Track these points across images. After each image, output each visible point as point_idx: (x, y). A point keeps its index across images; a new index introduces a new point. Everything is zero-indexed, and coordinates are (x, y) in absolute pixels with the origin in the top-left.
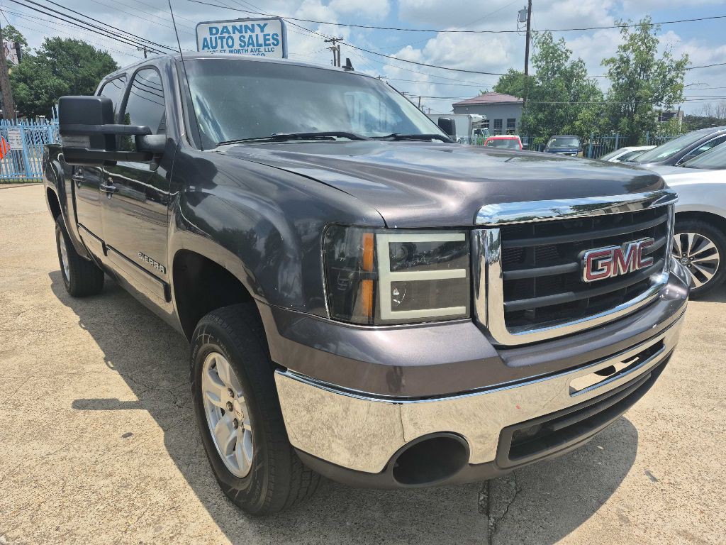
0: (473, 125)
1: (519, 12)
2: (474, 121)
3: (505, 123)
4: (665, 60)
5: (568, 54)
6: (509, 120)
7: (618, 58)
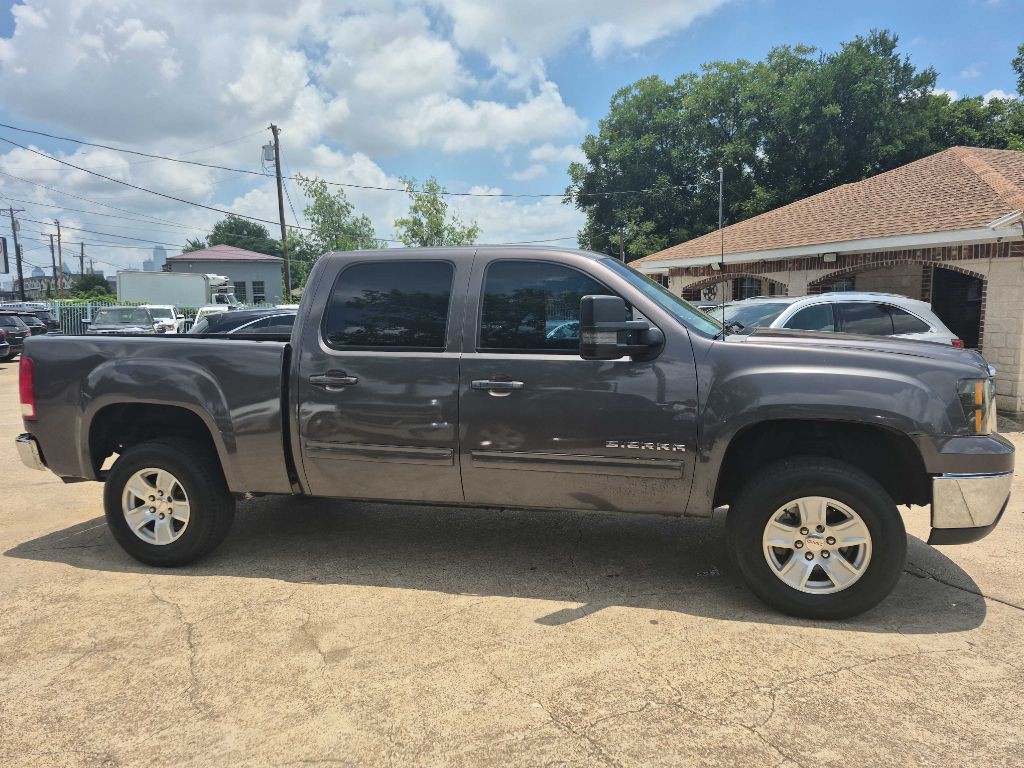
0: (211, 289)
1: (263, 147)
2: (212, 283)
3: (249, 288)
4: (455, 225)
5: (349, 208)
6: (254, 283)
7: (412, 220)
